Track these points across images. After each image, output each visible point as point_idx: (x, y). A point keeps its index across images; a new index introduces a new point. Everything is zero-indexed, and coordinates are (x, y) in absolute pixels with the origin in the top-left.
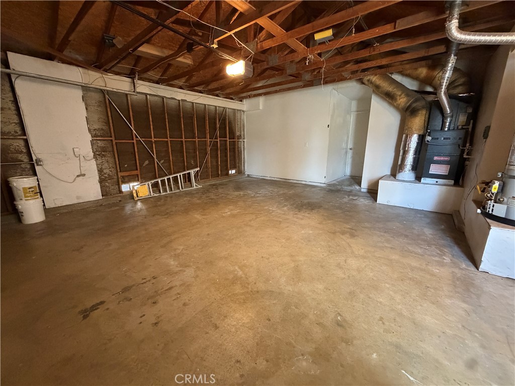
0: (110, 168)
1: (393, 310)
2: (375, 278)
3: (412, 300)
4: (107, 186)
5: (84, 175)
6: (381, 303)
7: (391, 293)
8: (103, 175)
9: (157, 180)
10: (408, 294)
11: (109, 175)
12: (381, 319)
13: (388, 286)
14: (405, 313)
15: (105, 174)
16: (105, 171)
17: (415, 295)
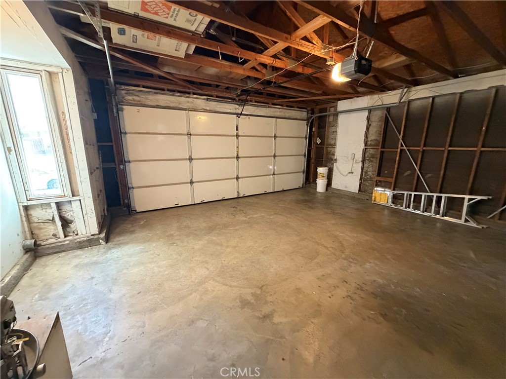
0: (373, 172)
1: (156, 262)
2: (177, 271)
3: (148, 274)
4: (366, 186)
5: (352, 173)
6: (164, 261)
7: (162, 270)
8: (366, 176)
9: (403, 192)
10: (152, 277)
11: (370, 177)
12: (159, 255)
13: (166, 273)
14: (149, 265)
15: (368, 175)
16: (369, 173)
17: (147, 279)
